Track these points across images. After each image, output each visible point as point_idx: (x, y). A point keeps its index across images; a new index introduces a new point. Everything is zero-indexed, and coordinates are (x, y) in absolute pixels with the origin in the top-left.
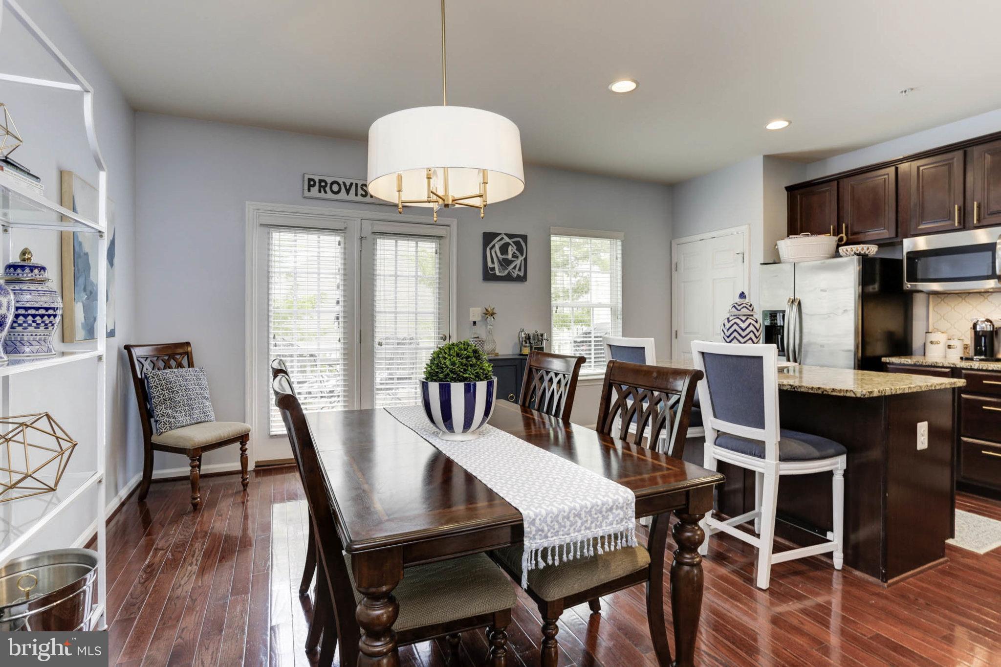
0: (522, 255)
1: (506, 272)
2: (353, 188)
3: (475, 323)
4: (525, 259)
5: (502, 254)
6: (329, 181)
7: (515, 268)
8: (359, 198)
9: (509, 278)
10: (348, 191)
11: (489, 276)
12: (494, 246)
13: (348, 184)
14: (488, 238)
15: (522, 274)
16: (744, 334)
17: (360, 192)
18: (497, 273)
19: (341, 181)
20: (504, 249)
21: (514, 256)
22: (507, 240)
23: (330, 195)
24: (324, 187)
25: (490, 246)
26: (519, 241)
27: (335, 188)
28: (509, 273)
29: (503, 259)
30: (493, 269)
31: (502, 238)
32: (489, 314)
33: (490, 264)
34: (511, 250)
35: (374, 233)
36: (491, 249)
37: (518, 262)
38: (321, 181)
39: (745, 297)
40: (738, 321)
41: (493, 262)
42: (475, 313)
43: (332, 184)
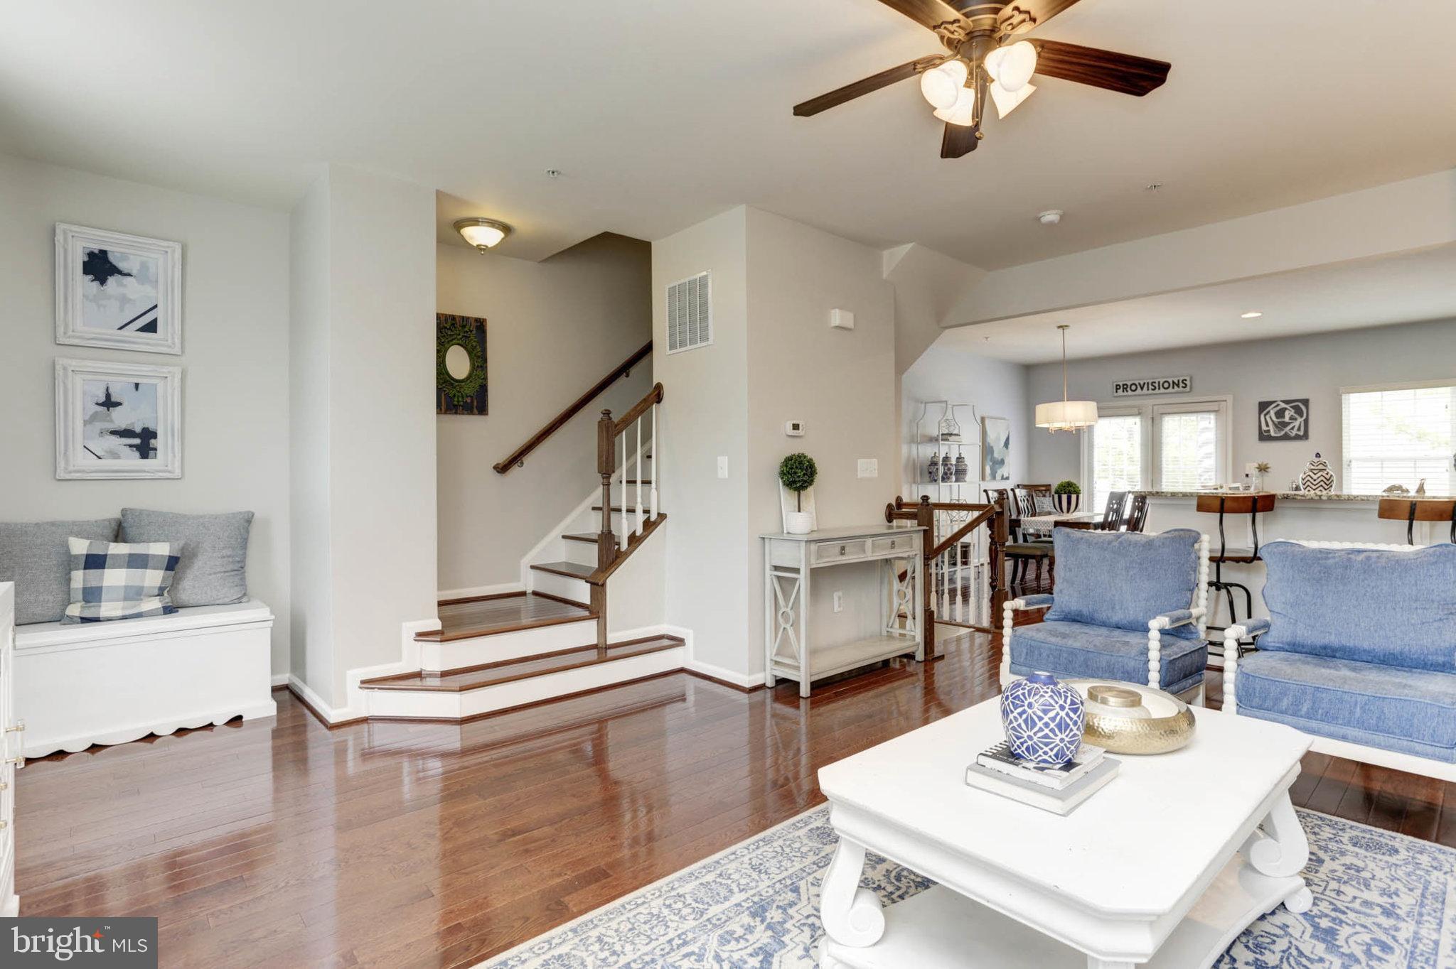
0: (1302, 416)
1: (1283, 433)
2: (1146, 386)
3: (1247, 475)
4: (1306, 421)
5: (1277, 418)
6: (1129, 384)
7: (1293, 428)
8: (1151, 392)
9: (1286, 437)
10: (1142, 388)
11: (1264, 437)
12: (1268, 412)
13: (1142, 383)
14: (1263, 406)
15: (1301, 433)
16: (1315, 483)
17: (1151, 387)
18: (1272, 434)
19: (1137, 383)
20: (1280, 414)
21: (1292, 418)
22: (1283, 405)
23: (1130, 393)
24: (1126, 389)
25: (1265, 412)
26: (1298, 406)
27: (1133, 387)
28: (1286, 433)
29: (1279, 422)
30: (1269, 431)
31: (1278, 405)
32: (1263, 469)
33: (1264, 427)
34: (1287, 415)
35: (1162, 414)
36: (1265, 415)
37: (1296, 424)
38: (1124, 385)
39: (1320, 456)
40: (1311, 474)
41: (1267, 425)
42: (1251, 468)
43: (1131, 385)
